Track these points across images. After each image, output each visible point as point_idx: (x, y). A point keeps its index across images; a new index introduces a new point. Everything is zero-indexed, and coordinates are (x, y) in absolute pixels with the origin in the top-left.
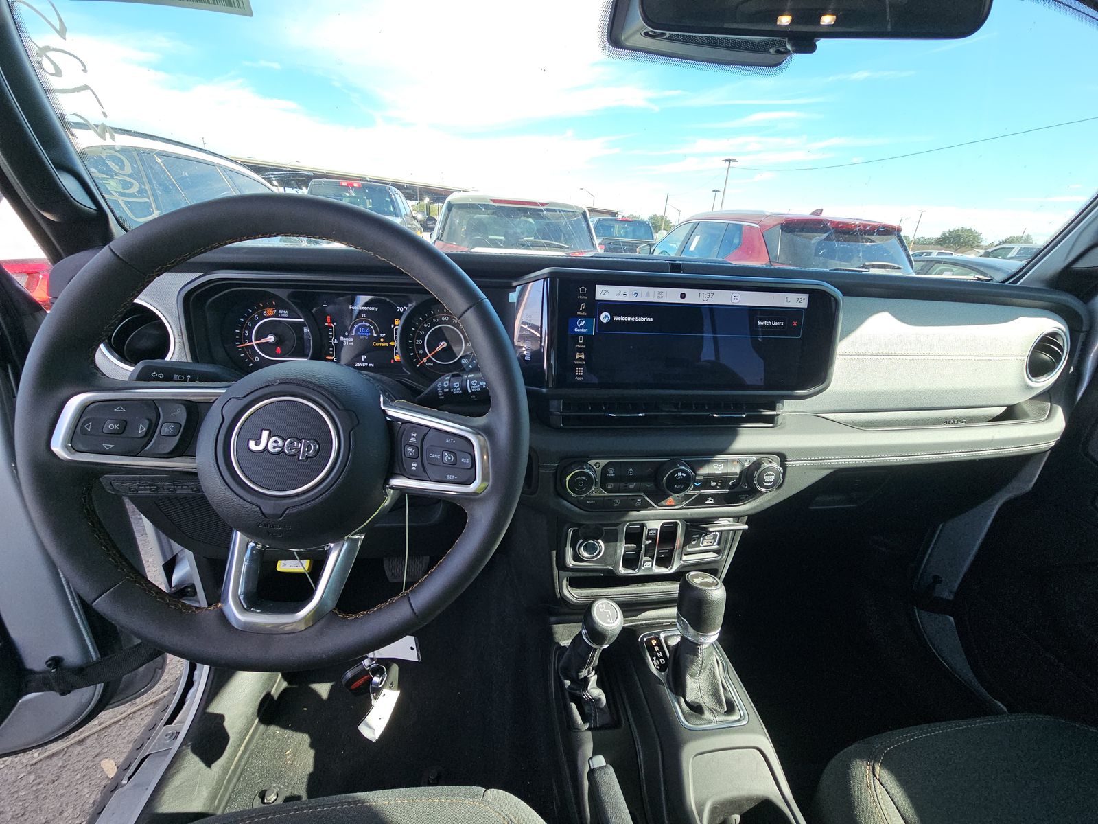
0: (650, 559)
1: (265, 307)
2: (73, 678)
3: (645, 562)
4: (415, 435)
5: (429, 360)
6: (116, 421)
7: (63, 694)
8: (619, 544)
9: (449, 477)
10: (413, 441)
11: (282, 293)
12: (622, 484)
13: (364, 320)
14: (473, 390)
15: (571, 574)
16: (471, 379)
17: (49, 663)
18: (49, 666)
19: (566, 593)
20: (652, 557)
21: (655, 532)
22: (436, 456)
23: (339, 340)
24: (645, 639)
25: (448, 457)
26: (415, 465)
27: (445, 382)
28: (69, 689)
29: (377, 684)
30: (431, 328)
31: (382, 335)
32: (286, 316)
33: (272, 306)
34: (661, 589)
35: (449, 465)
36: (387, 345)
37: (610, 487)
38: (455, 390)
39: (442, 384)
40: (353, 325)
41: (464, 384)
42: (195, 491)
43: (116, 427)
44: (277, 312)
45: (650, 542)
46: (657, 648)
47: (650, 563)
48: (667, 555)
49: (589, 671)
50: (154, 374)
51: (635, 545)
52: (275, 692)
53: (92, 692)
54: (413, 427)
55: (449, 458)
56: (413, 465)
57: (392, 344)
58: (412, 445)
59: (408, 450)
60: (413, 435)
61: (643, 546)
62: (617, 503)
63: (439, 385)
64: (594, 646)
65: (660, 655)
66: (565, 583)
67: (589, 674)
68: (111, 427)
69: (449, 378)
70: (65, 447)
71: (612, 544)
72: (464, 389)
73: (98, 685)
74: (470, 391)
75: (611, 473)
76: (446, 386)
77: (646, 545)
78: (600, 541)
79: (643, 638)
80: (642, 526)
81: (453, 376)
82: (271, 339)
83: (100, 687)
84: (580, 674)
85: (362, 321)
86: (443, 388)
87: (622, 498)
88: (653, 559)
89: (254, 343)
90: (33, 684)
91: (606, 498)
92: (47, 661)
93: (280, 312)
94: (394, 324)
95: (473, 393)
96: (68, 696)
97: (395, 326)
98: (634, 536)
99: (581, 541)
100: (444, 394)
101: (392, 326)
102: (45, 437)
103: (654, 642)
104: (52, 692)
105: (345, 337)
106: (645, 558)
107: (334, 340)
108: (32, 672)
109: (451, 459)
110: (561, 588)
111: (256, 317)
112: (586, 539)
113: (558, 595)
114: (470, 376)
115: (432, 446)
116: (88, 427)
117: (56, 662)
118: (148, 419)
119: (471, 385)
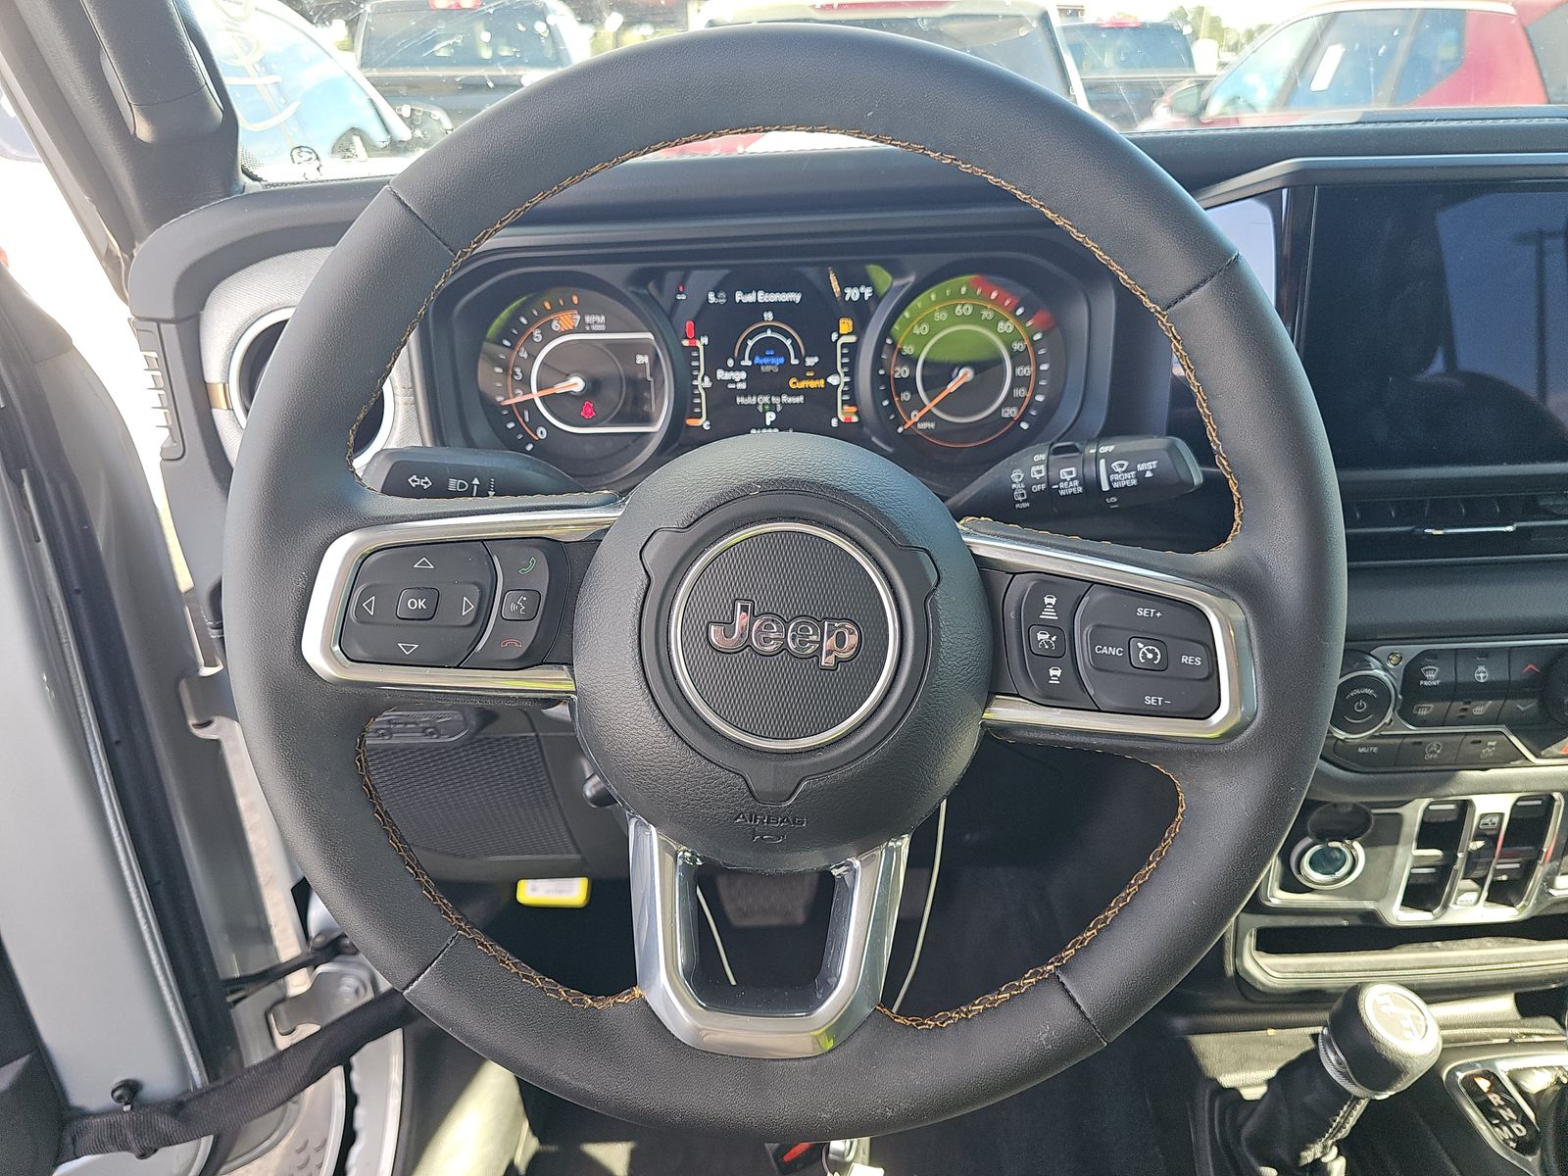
0: (1474, 886)
1: (557, 309)
2: (164, 1124)
3: (1462, 892)
4: (1053, 601)
5: (929, 416)
6: (420, 591)
7: (143, 1156)
8: (1400, 849)
9: (1150, 701)
10: (1049, 614)
11: (615, 274)
12: (1459, 705)
13: (771, 327)
14: (1115, 485)
15: (1267, 921)
16: (1110, 458)
17: (117, 1093)
18: (119, 1099)
19: (1249, 964)
20: (1480, 881)
21: (1496, 820)
22: (1114, 651)
23: (713, 378)
24: (1461, 1075)
25: (1144, 652)
26: (1058, 673)
27: (1034, 469)
28: (153, 1146)
29: (842, 1155)
30: (930, 335)
31: (811, 361)
32: (603, 327)
33: (569, 306)
34: (1483, 956)
35: (1150, 669)
36: (821, 383)
37: (1423, 712)
38: (1062, 485)
39: (1027, 472)
40: (745, 340)
41: (1090, 471)
42: (432, 734)
43: (421, 604)
44: (583, 319)
45: (1480, 844)
46: (1495, 1099)
47: (1475, 895)
48: (1516, 876)
49: (1325, 1147)
50: (414, 481)
51: (1437, 852)
52: (521, 1161)
53: (190, 1154)
54: (1044, 581)
55: (1150, 656)
56: (1052, 672)
57: (833, 380)
58: (1047, 626)
59: (1040, 636)
60: (1047, 600)
61: (1460, 855)
62: (1434, 751)
63: (1017, 476)
64: (1354, 1090)
65: (1508, 1114)
66: (1249, 942)
67: (1324, 1154)
68: (413, 604)
69: (1043, 457)
70: (327, 652)
71: (1385, 850)
72: (1091, 486)
73: (204, 1139)
74: (1105, 487)
75: (1432, 677)
76: (1038, 476)
77: (1470, 854)
78: (1356, 845)
79: (1452, 1072)
80: (1465, 807)
81: (1058, 451)
82: (576, 384)
83: (206, 1143)
84: (1304, 1154)
85: (764, 329)
86: (1029, 484)
87: (1447, 739)
88: (1482, 886)
89: (535, 395)
90: (89, 1138)
91: (1407, 740)
92: (113, 1092)
93: (588, 319)
94: (838, 331)
95: (1113, 491)
96: (153, 1158)
97: (840, 336)
98: (1440, 832)
99: (1308, 841)
100: (1032, 497)
101: (834, 336)
102: (290, 633)
103: (1484, 1084)
104: (126, 1153)
105: (728, 369)
106: (1463, 884)
107: (703, 380)
108: (83, 1114)
109: (1155, 658)
110: (1237, 953)
111: (538, 336)
112: (1322, 836)
113: (1230, 970)
114: (1104, 449)
115: (1099, 626)
116: (369, 605)
117: (130, 1090)
118: (475, 584)
119: (1110, 472)
